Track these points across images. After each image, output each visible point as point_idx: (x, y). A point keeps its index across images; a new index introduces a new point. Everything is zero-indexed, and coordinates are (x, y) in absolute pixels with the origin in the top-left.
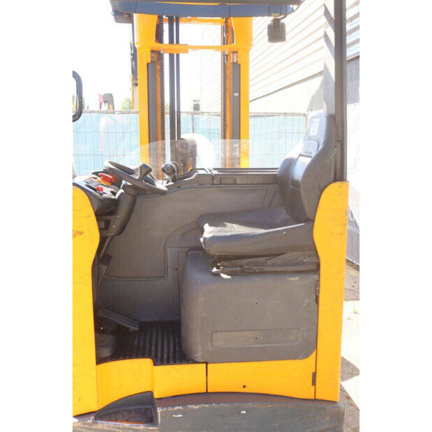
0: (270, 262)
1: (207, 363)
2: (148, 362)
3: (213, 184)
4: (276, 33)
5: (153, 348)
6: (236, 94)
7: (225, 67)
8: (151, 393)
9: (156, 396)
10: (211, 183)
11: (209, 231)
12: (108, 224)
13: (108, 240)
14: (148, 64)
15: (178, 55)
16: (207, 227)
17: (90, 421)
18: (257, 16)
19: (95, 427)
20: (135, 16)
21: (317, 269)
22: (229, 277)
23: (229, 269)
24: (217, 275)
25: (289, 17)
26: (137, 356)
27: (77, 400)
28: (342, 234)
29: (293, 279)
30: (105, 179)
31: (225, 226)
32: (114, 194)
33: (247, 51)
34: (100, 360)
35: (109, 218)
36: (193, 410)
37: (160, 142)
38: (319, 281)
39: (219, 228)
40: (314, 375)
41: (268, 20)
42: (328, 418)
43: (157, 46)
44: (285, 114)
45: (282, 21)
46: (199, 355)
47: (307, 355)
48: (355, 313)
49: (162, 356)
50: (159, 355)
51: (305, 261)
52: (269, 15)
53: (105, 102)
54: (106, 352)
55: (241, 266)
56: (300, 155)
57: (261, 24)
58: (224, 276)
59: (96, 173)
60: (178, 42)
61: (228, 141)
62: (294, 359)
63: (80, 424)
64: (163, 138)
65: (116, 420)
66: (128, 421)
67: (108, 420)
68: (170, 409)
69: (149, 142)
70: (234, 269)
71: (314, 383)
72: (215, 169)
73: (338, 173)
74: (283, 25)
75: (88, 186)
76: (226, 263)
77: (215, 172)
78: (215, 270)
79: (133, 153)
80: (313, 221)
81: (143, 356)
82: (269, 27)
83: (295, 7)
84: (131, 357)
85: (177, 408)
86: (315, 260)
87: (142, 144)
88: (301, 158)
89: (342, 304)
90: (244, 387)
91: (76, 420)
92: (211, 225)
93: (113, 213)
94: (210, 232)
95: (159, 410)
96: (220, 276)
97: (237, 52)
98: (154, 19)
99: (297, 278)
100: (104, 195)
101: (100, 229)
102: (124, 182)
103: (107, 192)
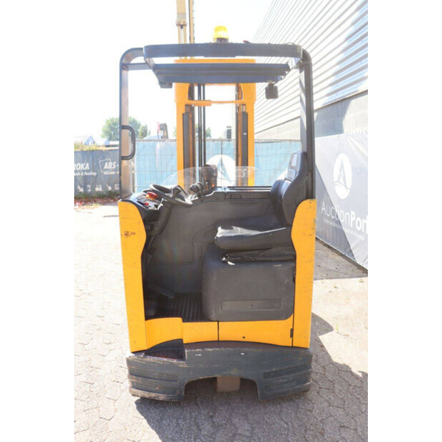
0: (262, 254)
1: (218, 322)
2: (179, 320)
3: (226, 199)
4: (272, 93)
5: (183, 311)
7: (237, 114)
8: (182, 340)
9: (185, 342)
10: (224, 198)
11: (221, 232)
12: (152, 227)
13: (152, 239)
14: (183, 114)
15: (204, 108)
16: (220, 230)
17: (142, 356)
18: (258, 82)
19: (145, 359)
20: (174, 84)
21: (293, 258)
22: (234, 264)
23: (233, 259)
25: (279, 82)
26: (172, 316)
27: (133, 342)
28: (311, 235)
29: (277, 266)
30: (151, 195)
31: (233, 229)
32: (156, 206)
33: (253, 104)
34: (147, 317)
35: (153, 223)
36: (209, 351)
37: (192, 168)
38: (295, 267)
39: (228, 231)
40: (292, 331)
41: (265, 85)
42: (300, 359)
43: (190, 102)
44: (290, 140)
45: (275, 85)
46: (213, 316)
47: (287, 317)
48: (335, 287)
49: (189, 316)
50: (187, 315)
51: (286, 253)
52: (266, 81)
53: (161, 129)
54: (152, 313)
55: (242, 257)
56: (286, 179)
57: (261, 87)
58: (230, 263)
59: (145, 192)
60: (204, 98)
61: (239, 167)
62: (278, 320)
63: (136, 357)
64: (194, 165)
65: (159, 356)
66: (166, 357)
67: (153, 356)
68: (193, 350)
69: (184, 168)
70: (237, 259)
71: (292, 335)
72: (229, 187)
73: (310, 193)
74: (276, 88)
75: (139, 202)
76: (231, 255)
77: (228, 190)
78: (224, 259)
79: (173, 175)
80: (291, 226)
81: (176, 316)
82: (266, 89)
83: (283, 77)
84: (168, 316)
85: (198, 350)
86: (293, 253)
87: (179, 169)
88: (286, 181)
89: (312, 282)
90: (244, 337)
91: (133, 355)
92: (222, 228)
93: (156, 220)
94: (220, 234)
95: (186, 351)
96: (227, 263)
97: (245, 105)
98: (187, 86)
99: (280, 265)
100: (150, 208)
101: (146, 231)
102: (163, 199)
103: (152, 205)
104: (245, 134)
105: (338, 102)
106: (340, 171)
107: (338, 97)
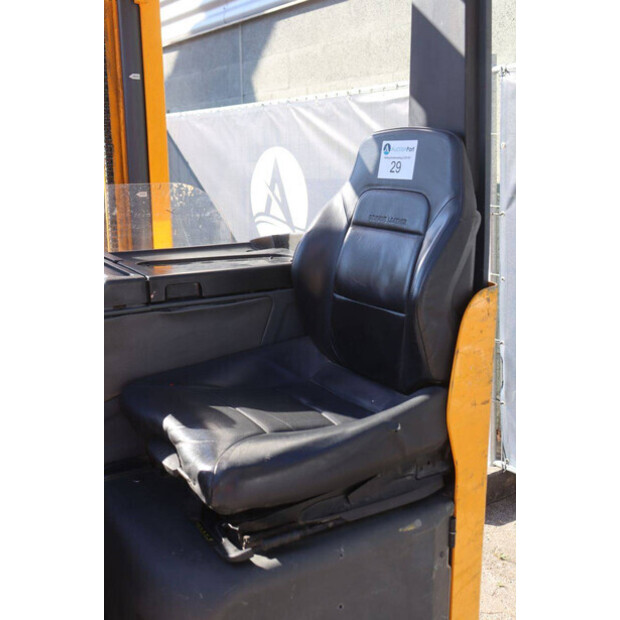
3: (149, 303)
6: (136, 76)
10: (146, 301)
22: (275, 561)
23: (276, 543)
24: (244, 563)
29: (410, 528)
38: (454, 516)
58: (260, 561)
70: (286, 539)
76: (257, 525)
78: (230, 547)
96: (252, 563)
99: (419, 523)
105: (235, 26)
106: (272, 188)
107: (229, 15)
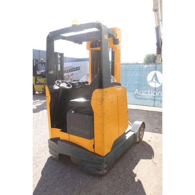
1: (69, 134)
9: (60, 139)
28: (100, 105)
46: (68, 131)
62: (87, 139)
71: (94, 147)
85: (60, 142)
104: (113, 61)
